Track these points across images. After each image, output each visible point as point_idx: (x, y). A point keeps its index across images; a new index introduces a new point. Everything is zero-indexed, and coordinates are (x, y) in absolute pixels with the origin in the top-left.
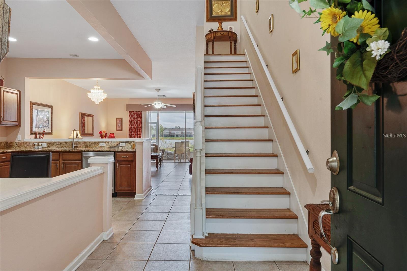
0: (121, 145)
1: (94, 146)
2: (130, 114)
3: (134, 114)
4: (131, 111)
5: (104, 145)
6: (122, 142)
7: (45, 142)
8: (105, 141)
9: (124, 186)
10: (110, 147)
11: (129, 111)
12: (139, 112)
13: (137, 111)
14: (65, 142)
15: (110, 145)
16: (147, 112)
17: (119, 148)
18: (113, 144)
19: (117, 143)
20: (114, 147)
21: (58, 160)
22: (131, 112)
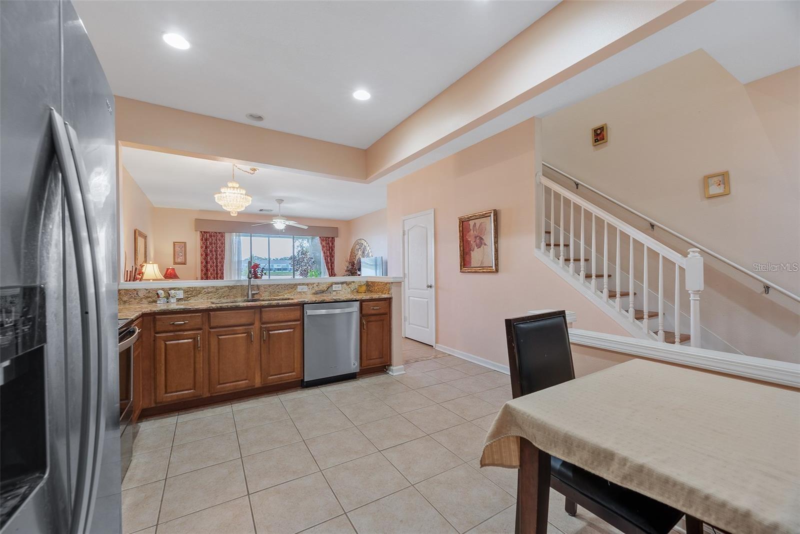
0: (335, 287)
1: (286, 291)
2: (203, 236)
3: (211, 236)
4: (204, 232)
5: (305, 289)
6: (336, 283)
7: (179, 289)
8: (307, 282)
9: (374, 358)
10: (316, 293)
11: (201, 232)
12: (219, 233)
13: (216, 233)
14: (228, 287)
15: (316, 289)
16: (234, 233)
17: (331, 293)
18: (321, 288)
19: (328, 286)
20: (323, 292)
21: (252, 324)
22: (203, 234)
